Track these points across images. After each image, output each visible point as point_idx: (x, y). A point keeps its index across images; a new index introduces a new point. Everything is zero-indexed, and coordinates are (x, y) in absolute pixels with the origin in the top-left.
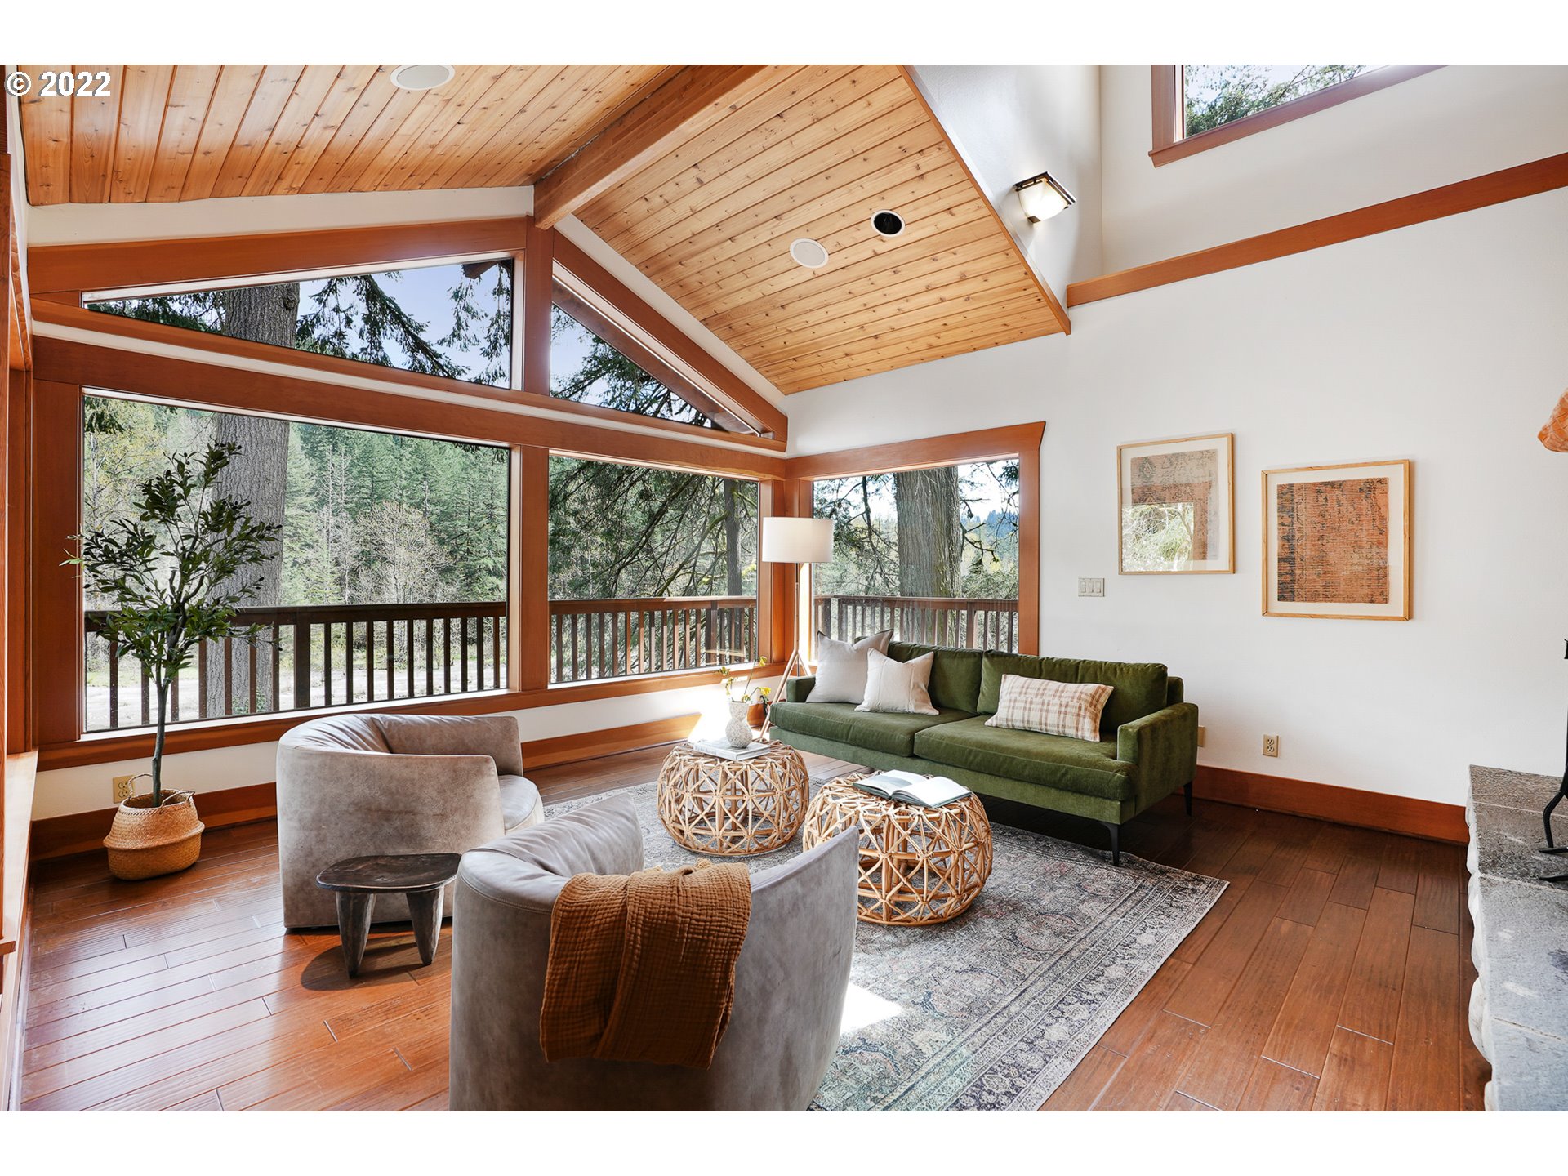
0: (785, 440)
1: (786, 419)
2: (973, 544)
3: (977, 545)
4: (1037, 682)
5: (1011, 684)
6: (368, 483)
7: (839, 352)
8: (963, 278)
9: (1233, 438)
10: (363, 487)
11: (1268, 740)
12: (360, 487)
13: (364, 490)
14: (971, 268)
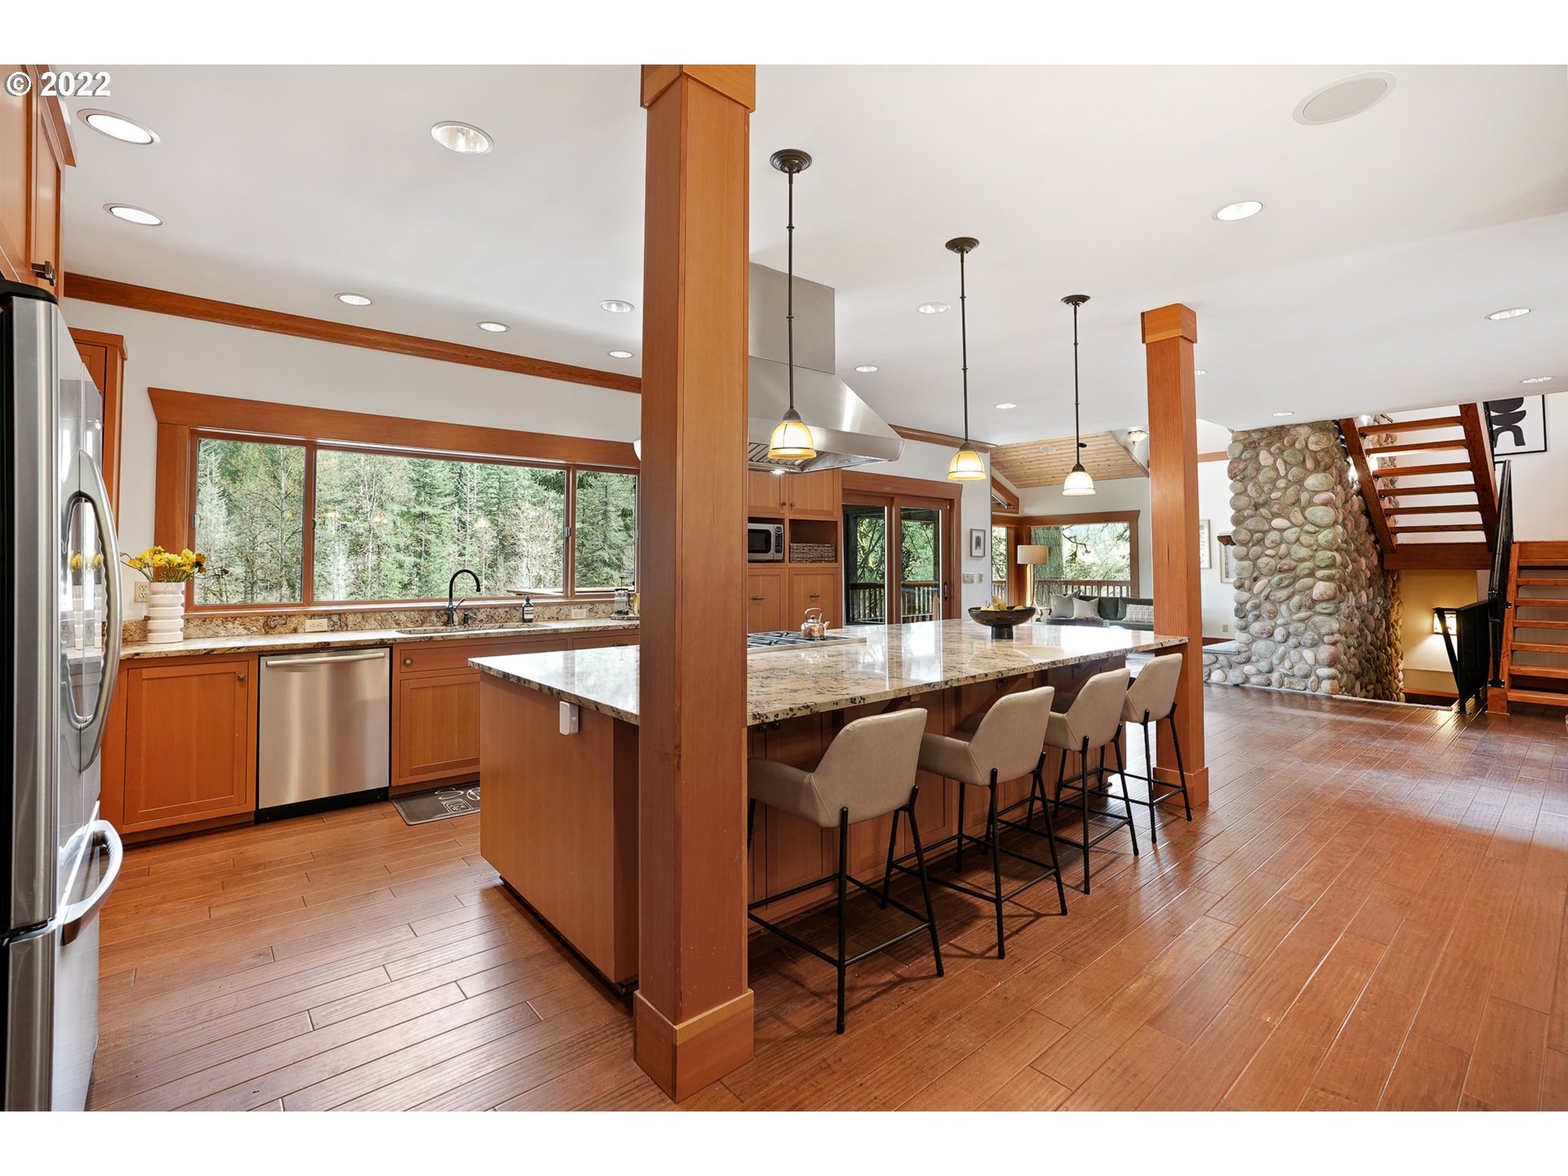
0: (1018, 509)
1: (1018, 499)
2: (1069, 539)
3: (1073, 540)
4: (1140, 606)
5: (1130, 608)
6: (496, 484)
7: (1050, 476)
8: (1108, 460)
9: (1209, 521)
10: (492, 487)
11: (1224, 626)
12: (489, 488)
13: (491, 490)
14: (1111, 458)
